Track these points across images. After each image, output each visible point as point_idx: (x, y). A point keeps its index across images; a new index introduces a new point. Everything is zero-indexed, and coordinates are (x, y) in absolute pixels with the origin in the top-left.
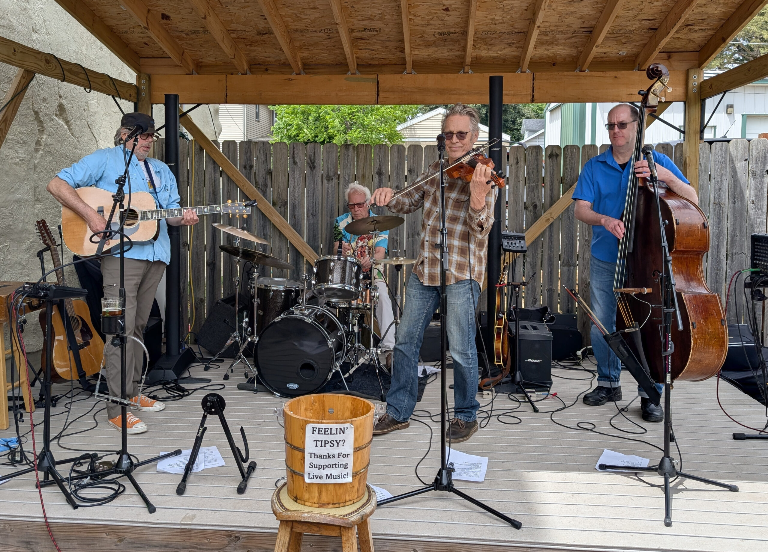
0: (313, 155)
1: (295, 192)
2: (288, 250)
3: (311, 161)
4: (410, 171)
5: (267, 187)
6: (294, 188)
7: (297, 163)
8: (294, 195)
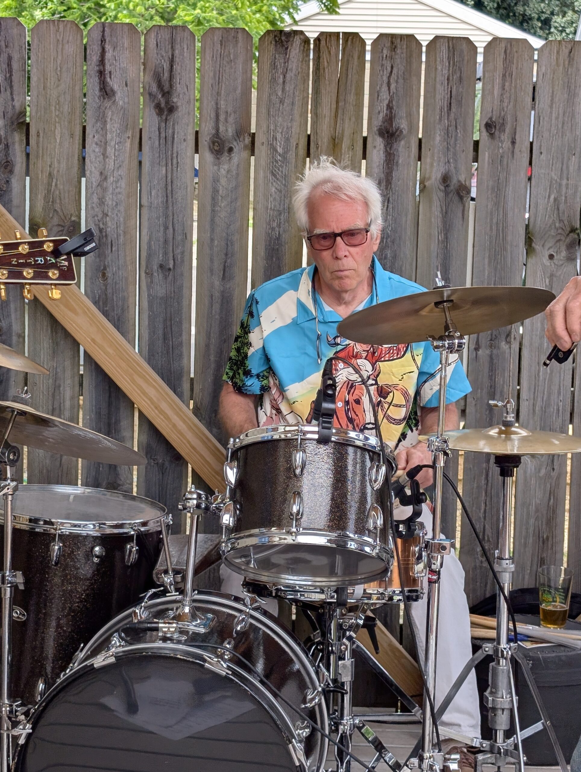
0: (166, 66)
1: (105, 190)
2: (81, 385)
3: (160, 86)
4: (489, 126)
5: (11, 172)
6: (103, 176)
7: (113, 93)
8: (102, 202)
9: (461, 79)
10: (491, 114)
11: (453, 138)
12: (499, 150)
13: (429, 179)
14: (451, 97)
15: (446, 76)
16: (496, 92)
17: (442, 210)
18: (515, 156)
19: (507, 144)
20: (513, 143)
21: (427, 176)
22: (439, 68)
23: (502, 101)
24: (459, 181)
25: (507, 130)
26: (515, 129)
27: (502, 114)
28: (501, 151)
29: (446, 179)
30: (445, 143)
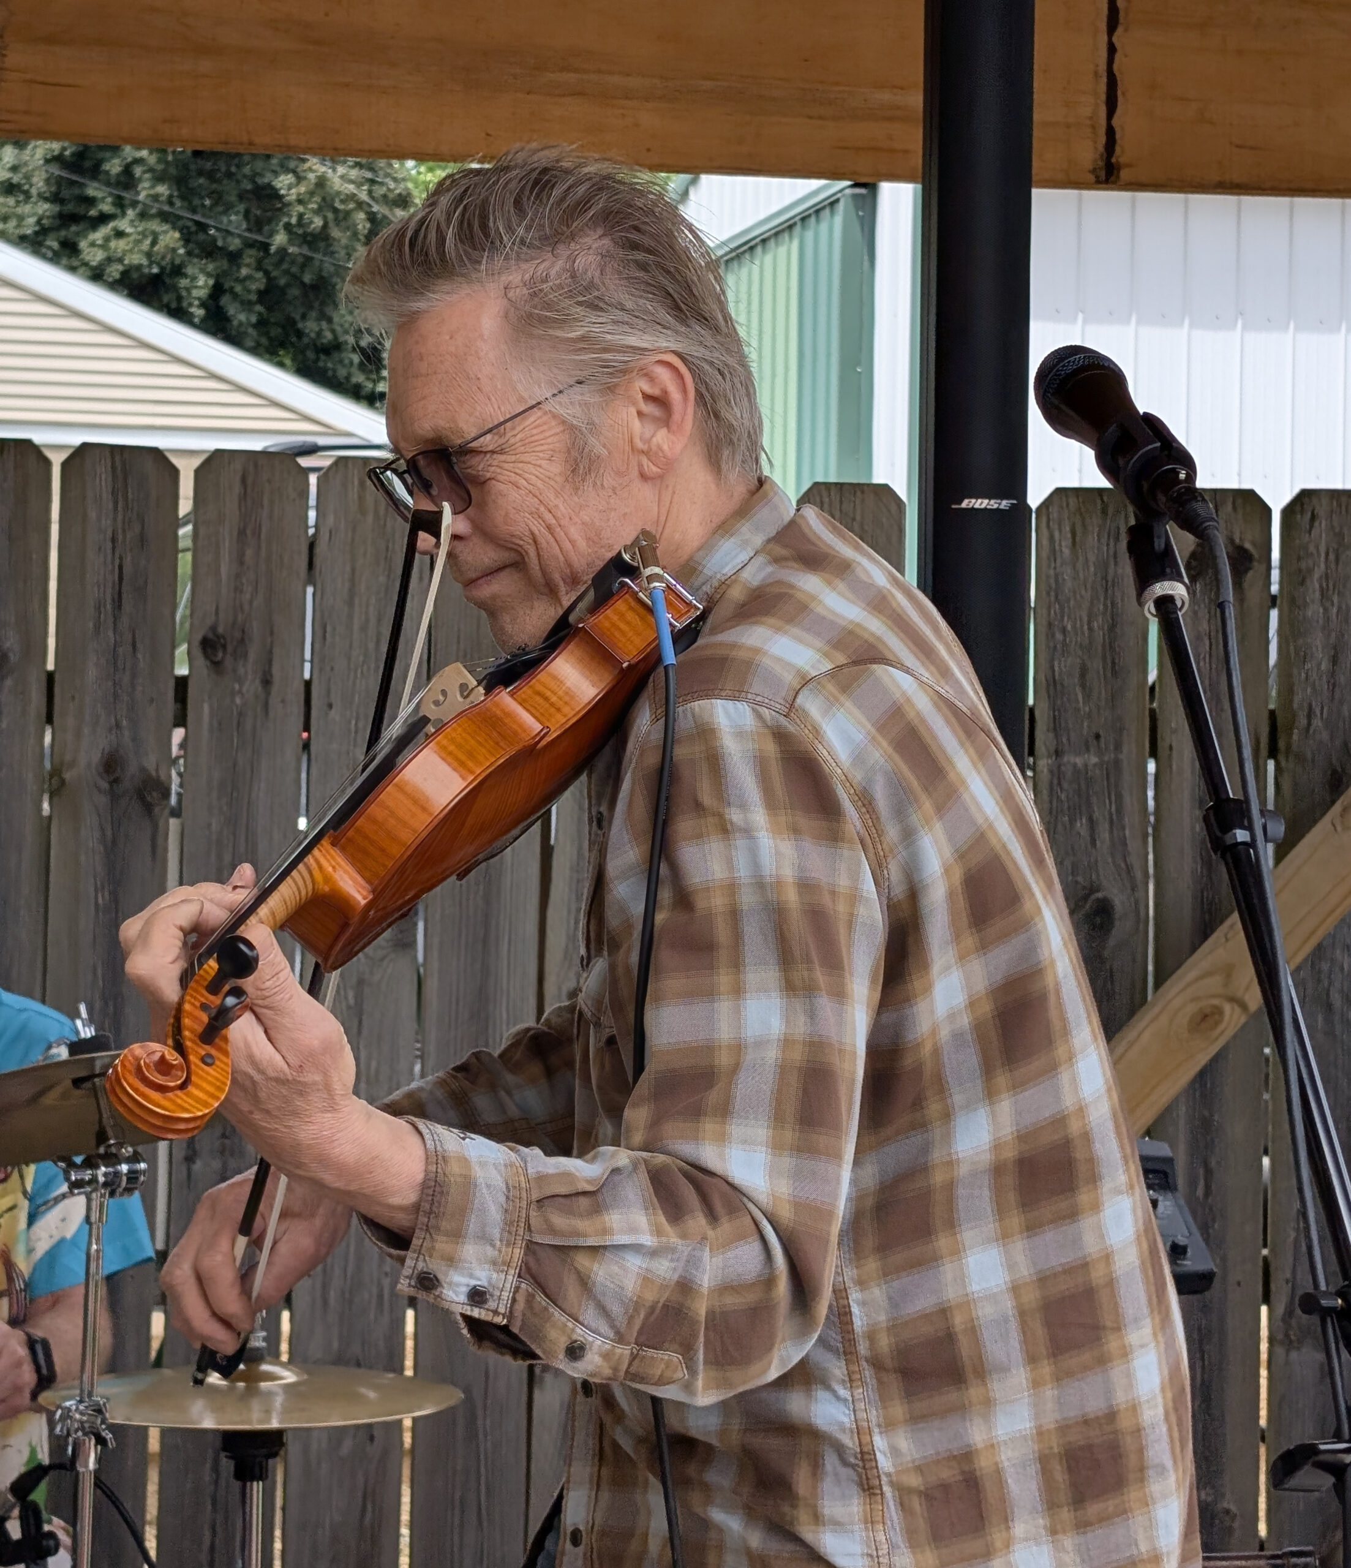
4: (210, 645)
9: (142, 539)
10: (213, 618)
11: (128, 673)
12: (233, 701)
13: (73, 764)
14: (121, 578)
15: (109, 533)
16: (224, 570)
17: (104, 835)
18: (271, 714)
19: (252, 686)
20: (267, 682)
21: (68, 758)
22: (93, 515)
23: (238, 589)
24: (143, 770)
25: (252, 656)
26: (271, 652)
27: (240, 618)
28: (238, 701)
29: (111, 765)
30: (110, 683)
